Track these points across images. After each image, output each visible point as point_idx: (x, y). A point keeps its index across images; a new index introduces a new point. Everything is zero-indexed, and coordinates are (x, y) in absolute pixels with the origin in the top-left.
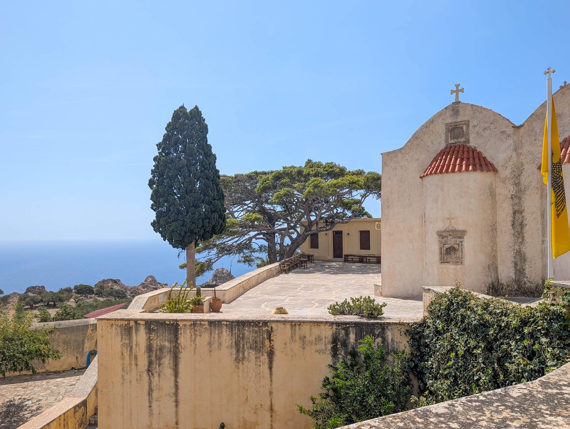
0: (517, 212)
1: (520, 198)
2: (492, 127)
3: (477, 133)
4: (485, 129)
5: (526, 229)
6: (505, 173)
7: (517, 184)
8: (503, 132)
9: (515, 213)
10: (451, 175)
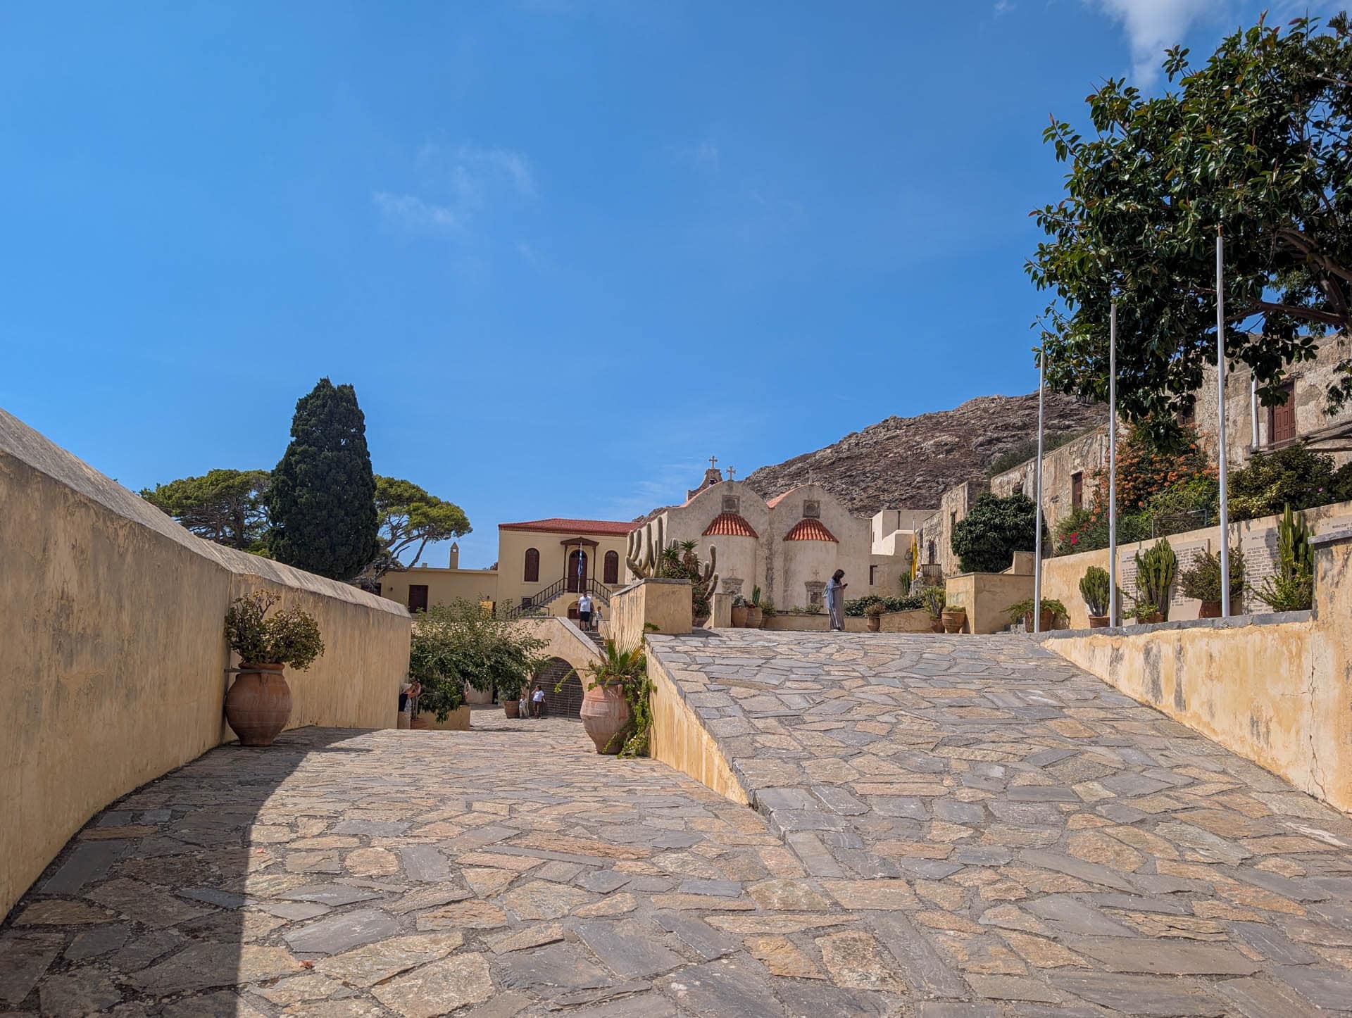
0: (769, 569)
1: (771, 560)
2: (756, 505)
3: (745, 507)
4: (750, 505)
5: (774, 581)
6: (763, 540)
7: (770, 549)
8: (762, 510)
9: (768, 570)
10: (718, 537)
